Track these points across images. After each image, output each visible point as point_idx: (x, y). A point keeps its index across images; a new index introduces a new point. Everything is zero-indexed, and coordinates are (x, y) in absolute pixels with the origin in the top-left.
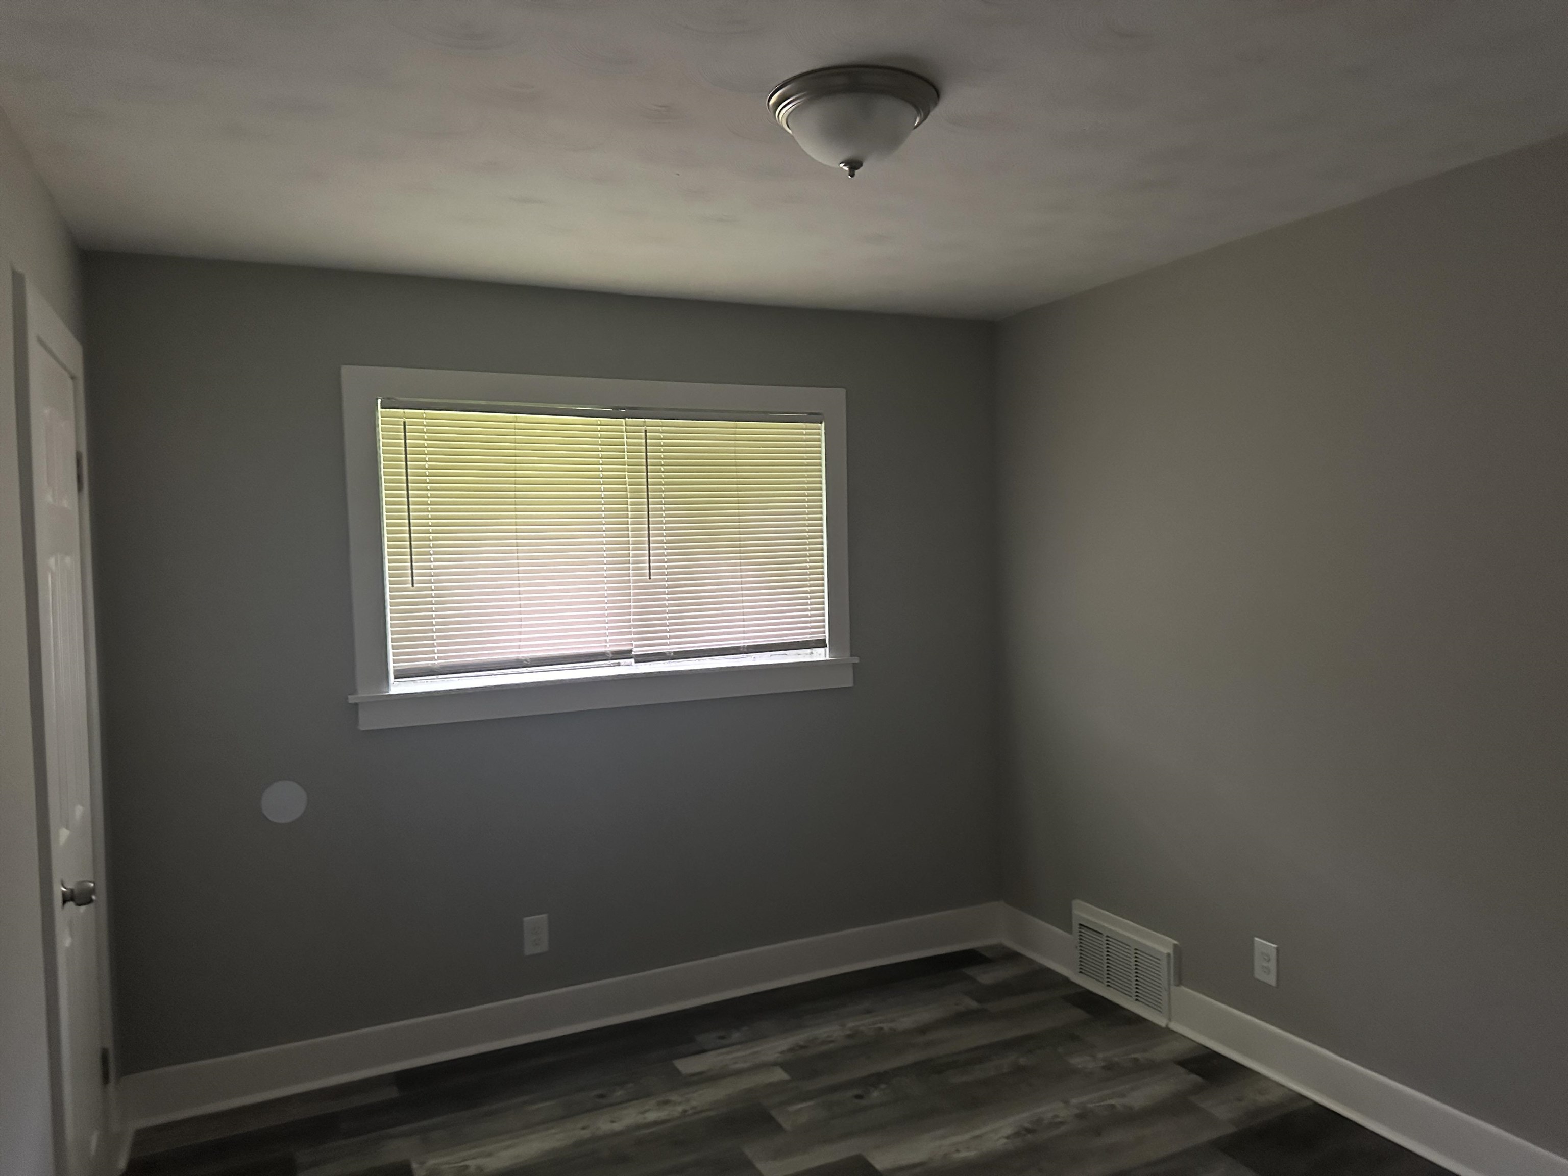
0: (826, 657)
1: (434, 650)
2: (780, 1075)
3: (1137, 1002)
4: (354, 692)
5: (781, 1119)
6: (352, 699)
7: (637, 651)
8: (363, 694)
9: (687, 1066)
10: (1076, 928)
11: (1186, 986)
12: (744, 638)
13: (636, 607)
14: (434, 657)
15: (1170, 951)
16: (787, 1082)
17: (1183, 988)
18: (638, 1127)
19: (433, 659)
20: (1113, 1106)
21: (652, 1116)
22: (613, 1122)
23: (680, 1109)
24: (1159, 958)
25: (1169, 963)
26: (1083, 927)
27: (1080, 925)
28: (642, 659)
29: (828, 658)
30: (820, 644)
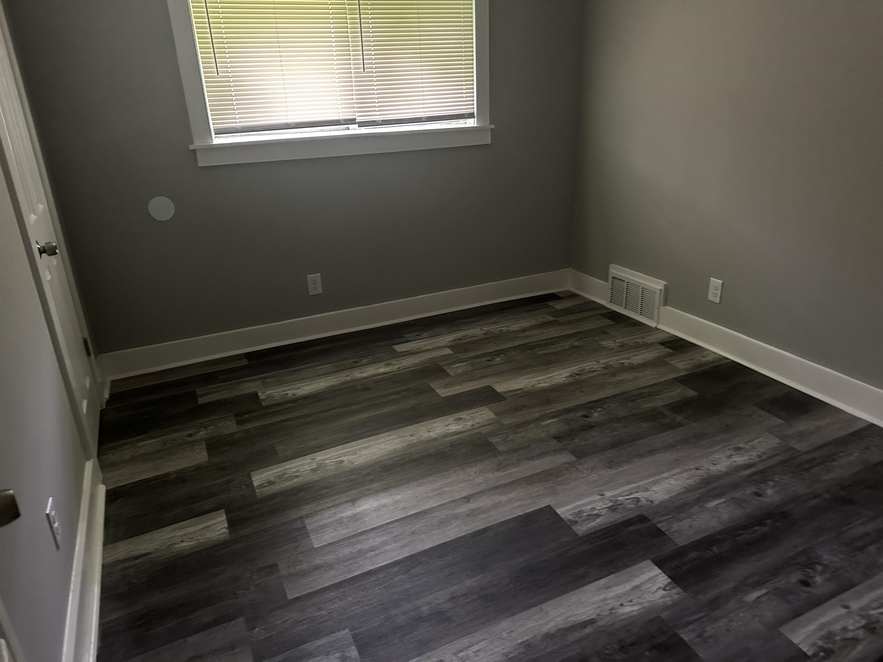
0: (474, 124)
1: (236, 117)
2: (448, 351)
3: (640, 315)
4: (192, 142)
5: (448, 371)
6: (191, 147)
7: (359, 119)
8: (197, 144)
9: (399, 348)
10: (610, 279)
11: (669, 306)
12: (424, 112)
13: (356, 90)
14: (236, 121)
15: (662, 288)
16: (451, 355)
17: (667, 307)
18: (375, 375)
19: (236, 122)
20: (623, 363)
21: (382, 370)
22: (362, 373)
23: (397, 367)
24: (655, 291)
25: (661, 294)
26: (614, 278)
27: (613, 277)
28: (362, 124)
29: (476, 125)
30: (471, 116)
